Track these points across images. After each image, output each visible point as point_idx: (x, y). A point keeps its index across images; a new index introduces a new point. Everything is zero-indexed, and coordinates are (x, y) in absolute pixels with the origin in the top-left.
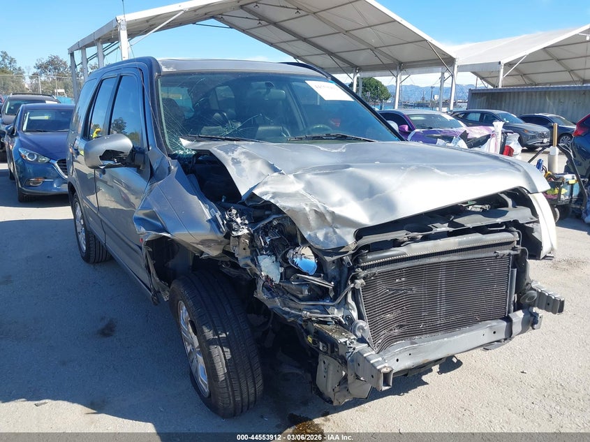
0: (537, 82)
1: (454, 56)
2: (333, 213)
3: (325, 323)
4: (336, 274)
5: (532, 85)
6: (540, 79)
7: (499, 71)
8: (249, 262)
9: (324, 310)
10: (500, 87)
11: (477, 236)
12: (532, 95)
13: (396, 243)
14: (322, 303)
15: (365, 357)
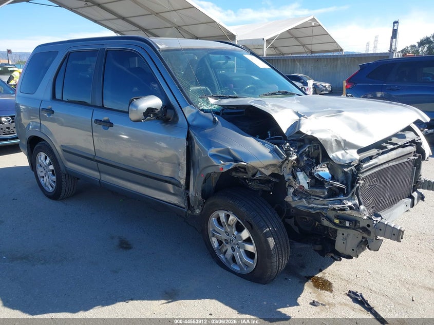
0: (284, 53)
1: (235, 34)
2: (345, 141)
3: (344, 210)
4: (343, 179)
5: (280, 54)
6: (285, 50)
7: (263, 45)
8: (291, 177)
9: (341, 202)
10: (265, 56)
11: (400, 150)
12: (286, 61)
13: (371, 158)
14: (339, 198)
15: (387, 225)
